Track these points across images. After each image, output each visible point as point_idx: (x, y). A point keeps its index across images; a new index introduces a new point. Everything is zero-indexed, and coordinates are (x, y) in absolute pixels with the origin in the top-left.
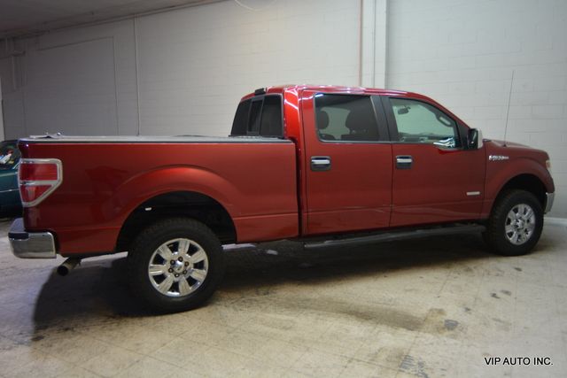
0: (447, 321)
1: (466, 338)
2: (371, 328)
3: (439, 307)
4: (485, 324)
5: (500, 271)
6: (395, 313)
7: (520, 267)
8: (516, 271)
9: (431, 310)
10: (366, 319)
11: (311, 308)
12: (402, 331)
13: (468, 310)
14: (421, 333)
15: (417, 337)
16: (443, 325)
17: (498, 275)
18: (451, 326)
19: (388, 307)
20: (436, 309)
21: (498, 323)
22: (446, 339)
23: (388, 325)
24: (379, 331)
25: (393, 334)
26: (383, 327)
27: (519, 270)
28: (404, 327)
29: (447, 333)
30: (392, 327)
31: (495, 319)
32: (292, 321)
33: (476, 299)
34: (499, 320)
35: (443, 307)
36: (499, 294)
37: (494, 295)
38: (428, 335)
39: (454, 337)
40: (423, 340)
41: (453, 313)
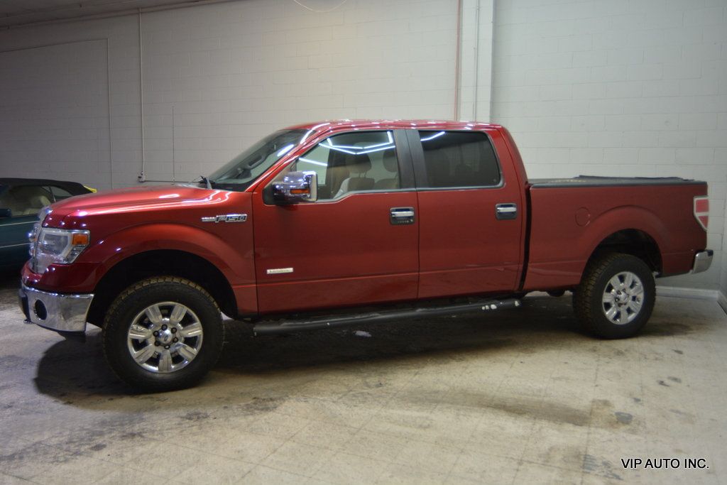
0: (618, 414)
1: (648, 433)
2: (530, 424)
3: (603, 398)
4: (664, 416)
5: (657, 354)
6: (551, 406)
7: (679, 349)
8: (676, 354)
9: (593, 401)
10: (519, 414)
11: (444, 402)
12: (570, 427)
13: (637, 400)
14: (592, 429)
15: (589, 433)
16: (615, 418)
17: (656, 359)
18: (624, 419)
19: (540, 399)
20: (600, 401)
21: (678, 415)
22: (625, 435)
23: (549, 421)
24: (542, 427)
25: (559, 430)
26: (544, 423)
27: (680, 352)
28: (569, 422)
29: (623, 428)
30: (554, 422)
31: (672, 411)
32: (427, 418)
33: (642, 387)
34: (678, 412)
35: (607, 398)
36: (667, 382)
37: (662, 383)
38: (602, 431)
39: (634, 432)
40: (598, 436)
41: (621, 404)
